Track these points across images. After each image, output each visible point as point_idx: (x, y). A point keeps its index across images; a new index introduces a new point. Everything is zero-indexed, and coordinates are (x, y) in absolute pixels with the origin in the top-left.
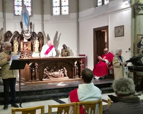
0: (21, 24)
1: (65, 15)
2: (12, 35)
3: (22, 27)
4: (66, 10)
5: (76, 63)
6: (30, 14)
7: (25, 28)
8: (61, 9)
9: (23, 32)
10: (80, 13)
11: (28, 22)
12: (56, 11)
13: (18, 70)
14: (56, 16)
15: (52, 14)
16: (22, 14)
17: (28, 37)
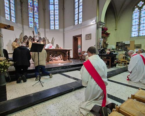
0: (33, 32)
1: (57, 30)
2: (28, 38)
3: (34, 34)
4: (57, 27)
5: (67, 52)
6: (38, 28)
7: (35, 35)
8: (55, 26)
9: (34, 36)
10: (65, 29)
11: (37, 32)
12: (52, 27)
13: (37, 53)
14: (52, 30)
15: (50, 28)
16: (34, 27)
17: (37, 39)
